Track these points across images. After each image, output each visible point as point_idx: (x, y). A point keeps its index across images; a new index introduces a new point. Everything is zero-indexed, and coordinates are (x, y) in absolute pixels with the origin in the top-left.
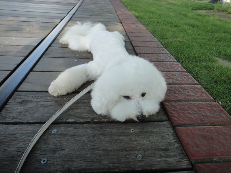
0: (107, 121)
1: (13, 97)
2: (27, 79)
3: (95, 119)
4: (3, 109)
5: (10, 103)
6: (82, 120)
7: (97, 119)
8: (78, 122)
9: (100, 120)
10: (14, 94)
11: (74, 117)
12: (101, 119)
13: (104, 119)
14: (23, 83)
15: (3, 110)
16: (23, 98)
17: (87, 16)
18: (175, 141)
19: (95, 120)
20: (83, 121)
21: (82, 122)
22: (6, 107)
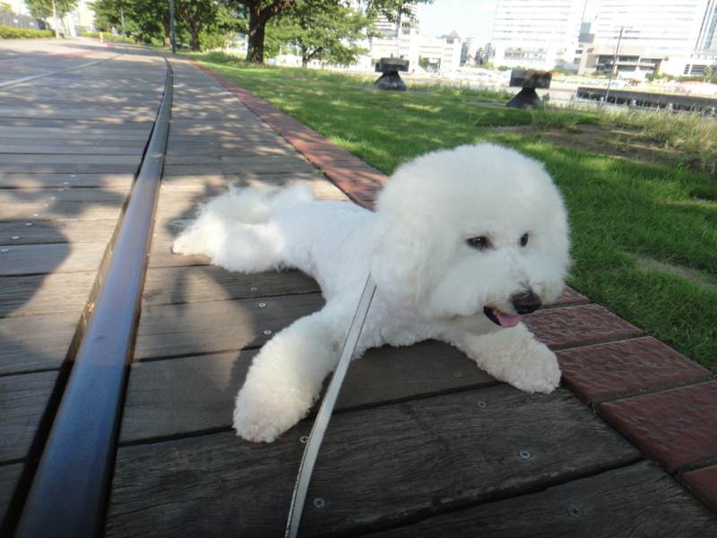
0: (478, 495)
1: (118, 470)
2: (131, 394)
3: (444, 497)
4: (109, 525)
5: (122, 493)
6: (403, 510)
7: (448, 497)
8: (392, 518)
9: (459, 497)
10: (118, 457)
11: (373, 504)
12: (460, 493)
13: (470, 491)
14: (128, 411)
15: (111, 528)
16: (160, 467)
17: (209, 160)
18: (706, 518)
19: (444, 501)
20: (408, 511)
21: (407, 514)
22: (114, 513)
